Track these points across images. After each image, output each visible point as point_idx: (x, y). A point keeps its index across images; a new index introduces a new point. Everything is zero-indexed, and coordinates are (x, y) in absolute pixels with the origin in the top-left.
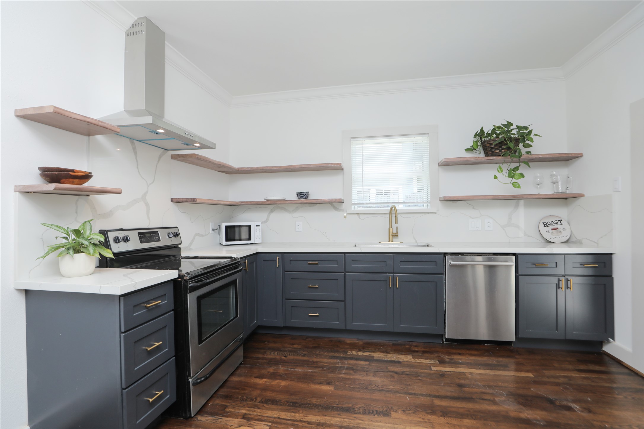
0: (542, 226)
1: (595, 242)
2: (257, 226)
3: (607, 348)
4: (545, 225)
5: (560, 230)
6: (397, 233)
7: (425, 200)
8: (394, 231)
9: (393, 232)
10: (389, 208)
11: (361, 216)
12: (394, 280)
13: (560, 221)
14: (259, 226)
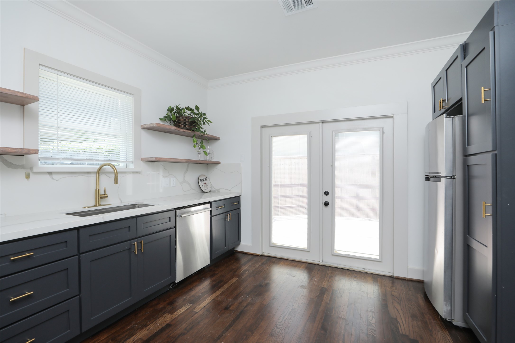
0: (199, 181)
1: (229, 190)
3: (238, 248)
4: (201, 182)
5: (207, 184)
6: (107, 194)
7: (131, 160)
8: (102, 192)
9: (101, 194)
10: (98, 167)
11: (54, 176)
13: (206, 178)
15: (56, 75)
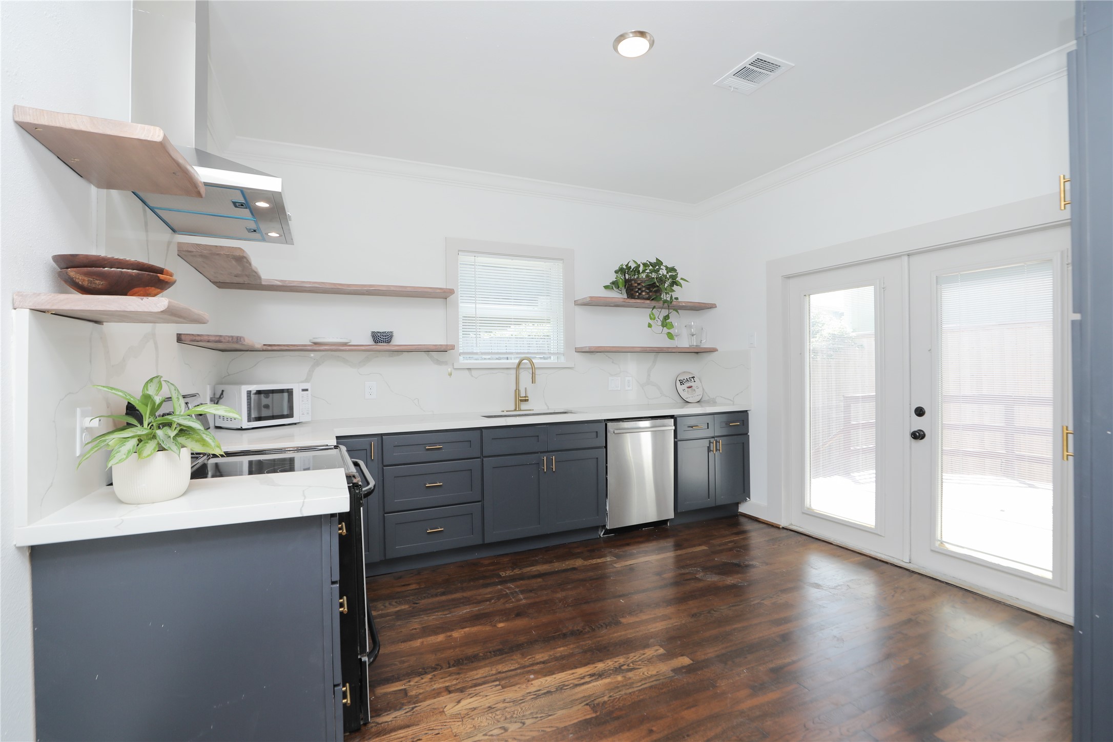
0: (678, 383)
1: (730, 400)
2: (303, 390)
3: (743, 509)
4: (682, 383)
5: (694, 388)
6: (528, 397)
8: (523, 394)
9: (521, 396)
10: (517, 361)
11: (473, 372)
12: (550, 461)
13: (693, 377)
14: (307, 390)
15: (474, 257)
